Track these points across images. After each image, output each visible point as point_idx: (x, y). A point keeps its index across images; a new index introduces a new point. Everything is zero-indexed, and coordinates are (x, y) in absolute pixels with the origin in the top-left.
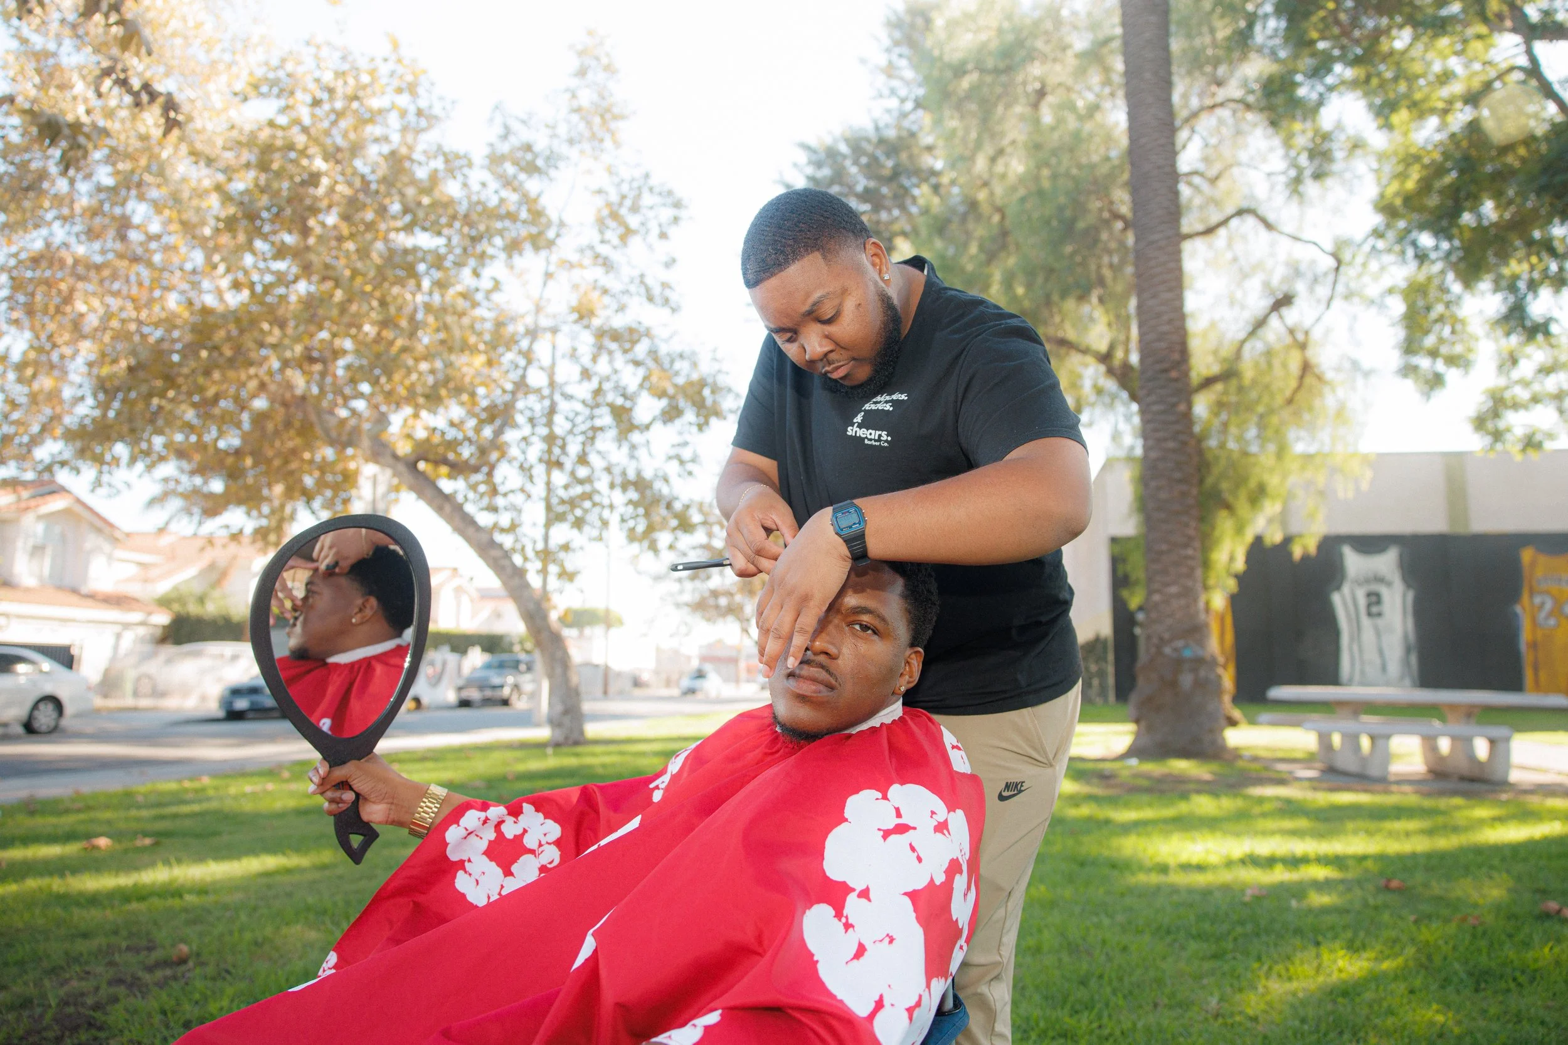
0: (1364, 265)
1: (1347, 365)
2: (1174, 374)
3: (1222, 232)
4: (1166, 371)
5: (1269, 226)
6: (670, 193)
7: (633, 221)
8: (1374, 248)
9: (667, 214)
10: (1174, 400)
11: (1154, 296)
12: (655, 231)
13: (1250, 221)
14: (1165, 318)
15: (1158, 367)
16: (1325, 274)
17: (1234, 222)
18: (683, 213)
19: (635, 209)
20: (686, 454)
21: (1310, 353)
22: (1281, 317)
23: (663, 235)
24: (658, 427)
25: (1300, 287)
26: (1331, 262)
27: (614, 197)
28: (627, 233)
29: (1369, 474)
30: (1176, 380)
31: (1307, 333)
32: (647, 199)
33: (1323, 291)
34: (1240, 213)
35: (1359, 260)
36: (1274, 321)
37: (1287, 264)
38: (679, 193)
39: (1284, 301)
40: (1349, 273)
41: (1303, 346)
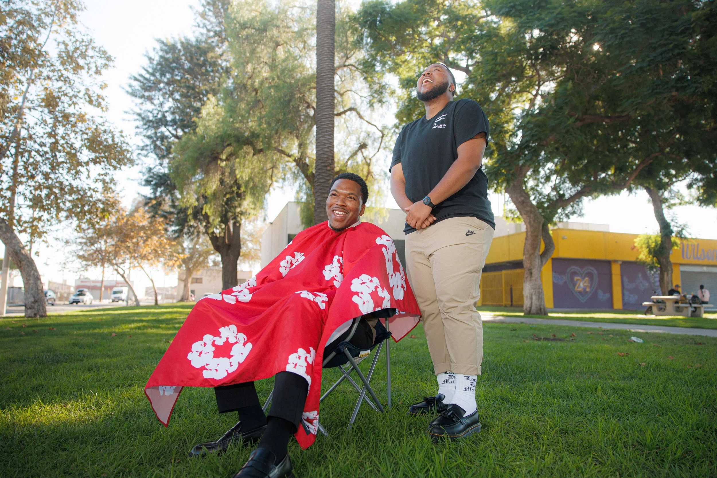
0: (391, 137)
1: (383, 173)
2: (329, 168)
3: (343, 116)
4: (326, 166)
5: (361, 117)
6: (105, 52)
7: (81, 62)
8: (394, 131)
9: (100, 62)
10: (328, 178)
11: (323, 137)
12: (94, 69)
13: (354, 113)
14: (327, 146)
15: (323, 164)
16: (379, 138)
17: (348, 113)
18: (111, 64)
19: (84, 56)
20: (107, 179)
21: (371, 167)
22: (362, 152)
23: (98, 72)
24: (91, 165)
25: (369, 142)
26: (380, 134)
27: (71, 48)
28: (78, 68)
29: (388, 215)
30: (329, 170)
31: (370, 160)
32: (90, 53)
33: (377, 145)
34: (351, 109)
35: (390, 135)
36: (360, 154)
37: (365, 132)
38: (109, 53)
39: (363, 146)
40: (386, 139)
41: (369, 165)
